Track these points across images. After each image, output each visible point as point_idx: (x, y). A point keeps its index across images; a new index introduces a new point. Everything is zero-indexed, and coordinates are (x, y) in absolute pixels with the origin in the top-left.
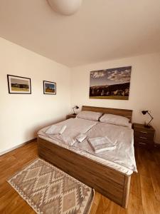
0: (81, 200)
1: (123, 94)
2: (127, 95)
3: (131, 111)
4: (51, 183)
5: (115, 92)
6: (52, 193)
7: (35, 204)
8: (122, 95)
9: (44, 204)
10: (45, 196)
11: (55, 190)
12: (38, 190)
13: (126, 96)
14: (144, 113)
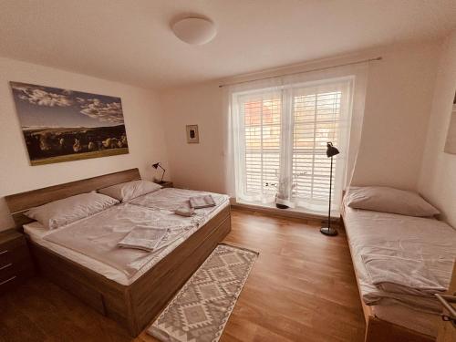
0: (229, 251)
1: (119, 143)
2: (125, 146)
3: (137, 170)
4: (213, 280)
5: (106, 142)
6: (226, 274)
7: (239, 287)
8: (118, 147)
9: (238, 278)
10: (230, 280)
11: (222, 274)
12: (224, 291)
13: (124, 148)
14: (156, 166)
